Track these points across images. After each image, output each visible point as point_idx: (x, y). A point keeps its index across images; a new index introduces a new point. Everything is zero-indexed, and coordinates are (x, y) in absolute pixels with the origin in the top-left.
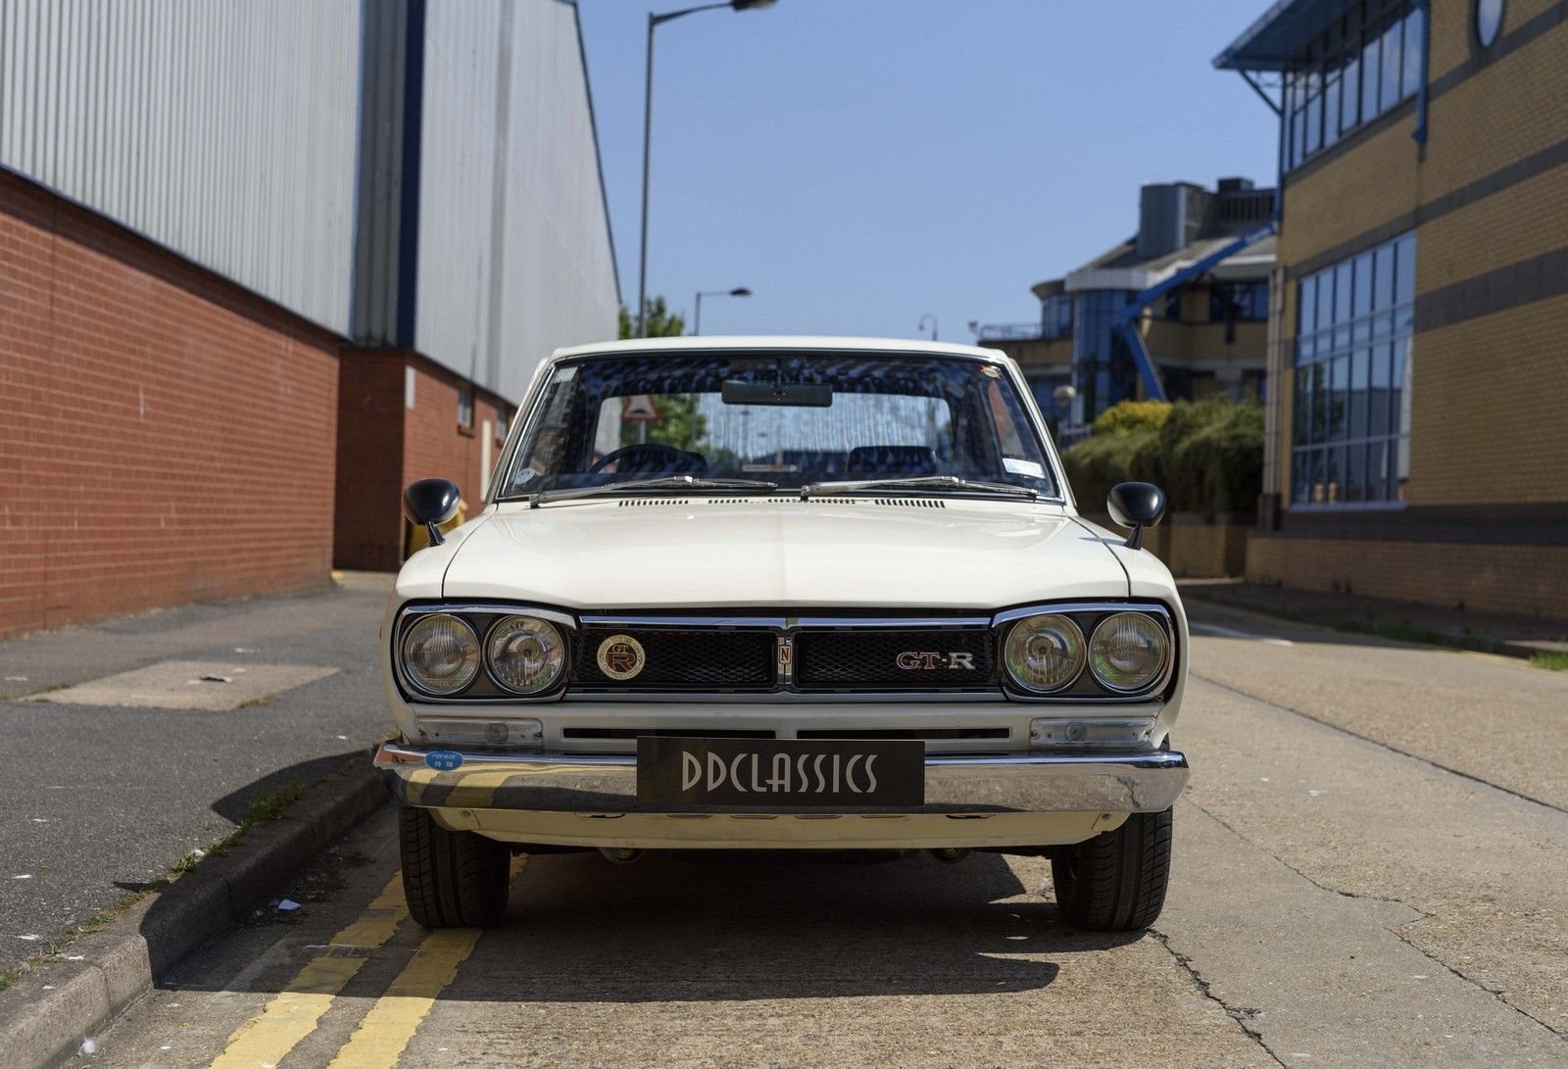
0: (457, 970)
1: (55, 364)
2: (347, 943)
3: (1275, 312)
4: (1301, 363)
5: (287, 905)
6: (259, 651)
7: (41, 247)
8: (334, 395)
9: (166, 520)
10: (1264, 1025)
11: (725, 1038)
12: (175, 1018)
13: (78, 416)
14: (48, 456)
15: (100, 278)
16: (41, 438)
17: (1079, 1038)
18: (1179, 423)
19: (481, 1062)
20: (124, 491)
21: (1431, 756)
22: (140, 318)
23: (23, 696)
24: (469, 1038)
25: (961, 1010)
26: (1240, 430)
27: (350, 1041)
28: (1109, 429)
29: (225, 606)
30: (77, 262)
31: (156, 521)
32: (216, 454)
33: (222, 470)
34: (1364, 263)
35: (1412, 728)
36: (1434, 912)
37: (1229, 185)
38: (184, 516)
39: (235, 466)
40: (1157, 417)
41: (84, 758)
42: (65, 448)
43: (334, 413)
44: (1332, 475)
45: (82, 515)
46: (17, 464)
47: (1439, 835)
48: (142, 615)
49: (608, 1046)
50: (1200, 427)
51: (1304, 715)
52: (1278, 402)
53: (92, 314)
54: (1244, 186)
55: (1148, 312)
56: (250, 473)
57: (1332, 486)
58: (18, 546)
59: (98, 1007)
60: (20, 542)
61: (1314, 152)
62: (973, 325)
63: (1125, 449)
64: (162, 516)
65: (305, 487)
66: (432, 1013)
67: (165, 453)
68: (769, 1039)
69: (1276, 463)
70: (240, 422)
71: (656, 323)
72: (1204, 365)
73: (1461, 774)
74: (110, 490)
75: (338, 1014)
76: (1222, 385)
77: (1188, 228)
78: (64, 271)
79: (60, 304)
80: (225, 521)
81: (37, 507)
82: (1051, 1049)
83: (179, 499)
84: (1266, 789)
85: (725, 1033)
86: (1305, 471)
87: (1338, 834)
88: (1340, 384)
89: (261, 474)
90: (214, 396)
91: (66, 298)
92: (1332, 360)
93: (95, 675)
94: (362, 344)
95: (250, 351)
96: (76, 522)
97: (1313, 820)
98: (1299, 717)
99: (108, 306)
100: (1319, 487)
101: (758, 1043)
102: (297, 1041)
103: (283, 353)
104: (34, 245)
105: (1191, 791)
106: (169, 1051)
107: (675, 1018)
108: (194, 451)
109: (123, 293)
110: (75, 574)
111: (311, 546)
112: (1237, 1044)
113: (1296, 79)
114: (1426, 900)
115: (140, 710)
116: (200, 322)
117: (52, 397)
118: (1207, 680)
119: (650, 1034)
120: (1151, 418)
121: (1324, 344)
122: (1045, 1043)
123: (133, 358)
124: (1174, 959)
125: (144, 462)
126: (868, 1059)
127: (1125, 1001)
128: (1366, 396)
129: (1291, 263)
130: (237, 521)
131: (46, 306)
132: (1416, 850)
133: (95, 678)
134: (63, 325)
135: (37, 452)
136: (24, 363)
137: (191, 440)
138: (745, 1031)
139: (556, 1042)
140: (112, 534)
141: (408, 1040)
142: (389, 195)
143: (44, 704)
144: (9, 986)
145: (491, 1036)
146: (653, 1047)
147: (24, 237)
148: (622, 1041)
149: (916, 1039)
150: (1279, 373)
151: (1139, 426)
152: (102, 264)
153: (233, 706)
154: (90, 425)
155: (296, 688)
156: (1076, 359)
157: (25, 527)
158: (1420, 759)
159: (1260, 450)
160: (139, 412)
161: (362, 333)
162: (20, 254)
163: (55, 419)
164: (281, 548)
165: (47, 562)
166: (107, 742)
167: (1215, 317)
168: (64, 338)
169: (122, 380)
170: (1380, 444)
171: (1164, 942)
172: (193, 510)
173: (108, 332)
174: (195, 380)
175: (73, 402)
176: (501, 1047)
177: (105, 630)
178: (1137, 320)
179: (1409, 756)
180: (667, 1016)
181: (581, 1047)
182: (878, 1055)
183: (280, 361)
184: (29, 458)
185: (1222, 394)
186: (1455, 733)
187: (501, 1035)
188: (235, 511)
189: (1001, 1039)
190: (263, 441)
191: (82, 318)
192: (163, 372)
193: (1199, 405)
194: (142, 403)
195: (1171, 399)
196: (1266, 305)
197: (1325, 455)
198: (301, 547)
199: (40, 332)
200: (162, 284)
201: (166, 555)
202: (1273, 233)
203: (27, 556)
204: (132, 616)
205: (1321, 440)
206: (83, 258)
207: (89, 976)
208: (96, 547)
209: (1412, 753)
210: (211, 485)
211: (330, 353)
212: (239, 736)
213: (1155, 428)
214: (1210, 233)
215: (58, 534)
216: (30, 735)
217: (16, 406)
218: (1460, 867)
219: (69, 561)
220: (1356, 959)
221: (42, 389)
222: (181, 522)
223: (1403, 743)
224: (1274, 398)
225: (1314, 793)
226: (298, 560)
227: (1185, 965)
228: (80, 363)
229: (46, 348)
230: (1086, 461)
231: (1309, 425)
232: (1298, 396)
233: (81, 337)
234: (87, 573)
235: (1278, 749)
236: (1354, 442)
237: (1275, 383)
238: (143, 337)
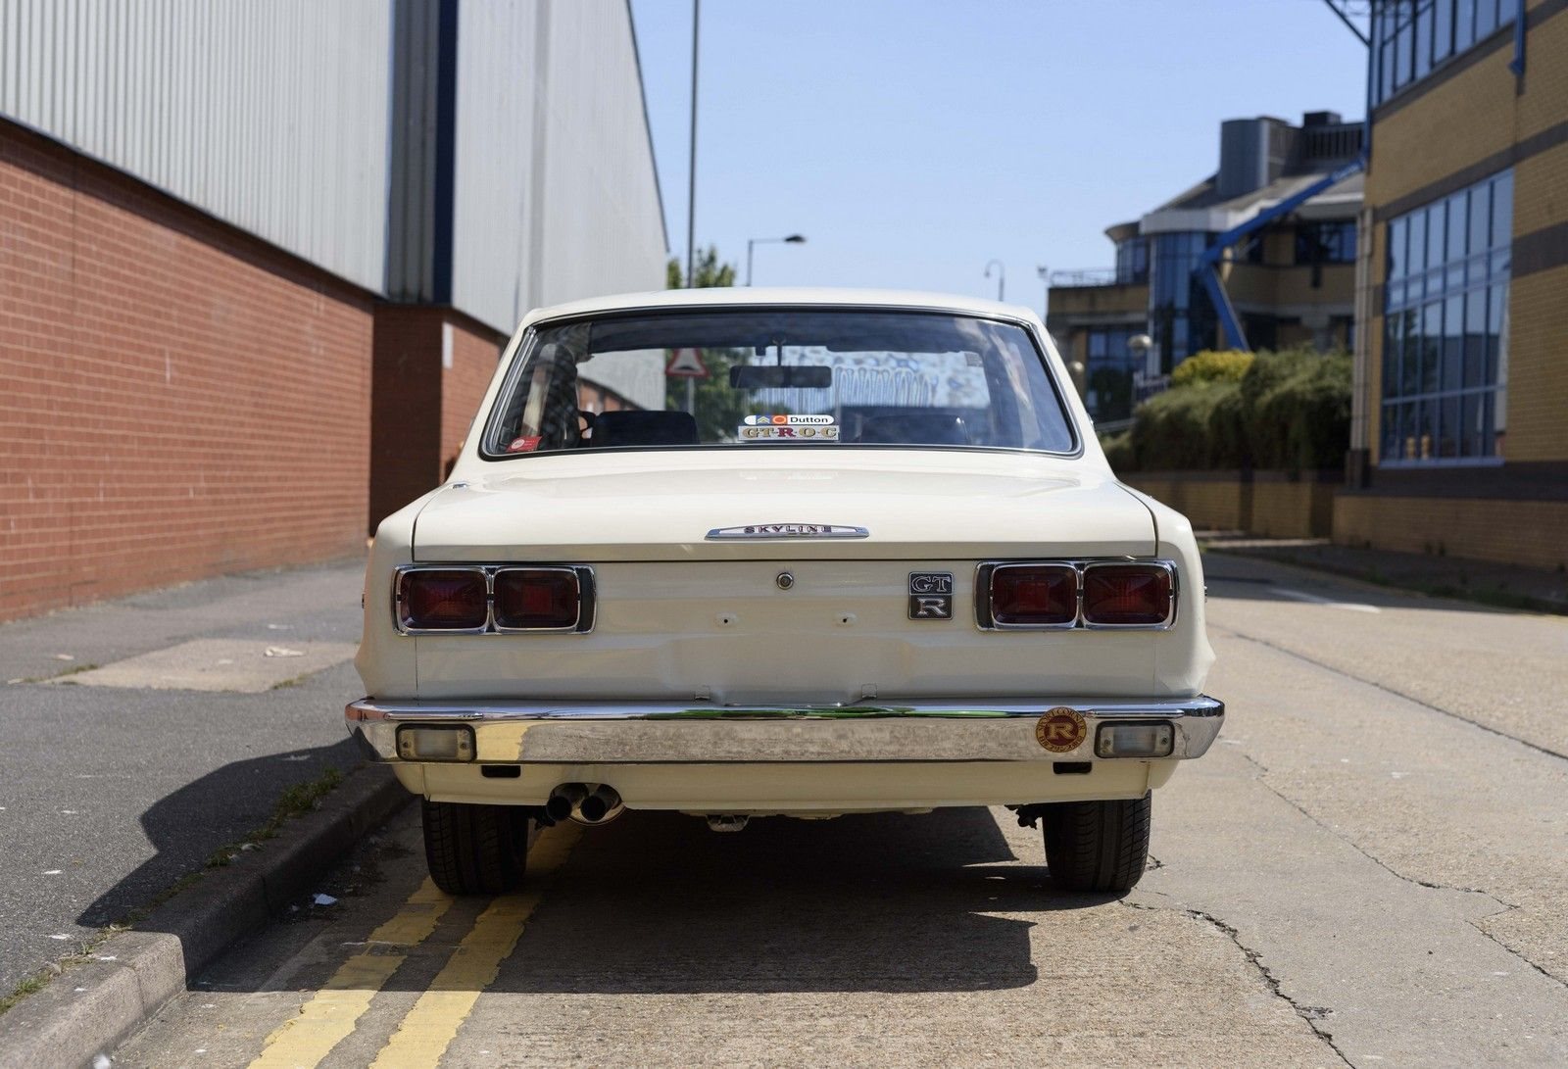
0: (499, 968)
1: (77, 329)
2: (386, 939)
3: (1362, 257)
4: (1392, 310)
5: (323, 899)
6: (292, 627)
7: (61, 207)
8: (368, 355)
9: (195, 489)
10: (1335, 1025)
11: (775, 1040)
12: (209, 1020)
13: (102, 383)
14: (72, 425)
15: (122, 237)
16: (65, 406)
17: (1142, 1040)
18: (1261, 374)
19: (523, 1066)
20: (151, 460)
21: (1522, 734)
22: (164, 278)
23: (49, 678)
24: (511, 1040)
25: (1019, 1009)
26: (1327, 382)
27: (388, 1043)
28: (1188, 381)
29: (256, 578)
30: (99, 222)
31: (184, 491)
32: (247, 420)
33: (253, 436)
34: (1458, 203)
35: (1503, 704)
36: (1519, 904)
37: (1315, 120)
38: (213, 485)
39: (266, 432)
40: (1239, 368)
41: (114, 745)
42: (89, 416)
43: (368, 374)
44: (1425, 428)
45: (108, 486)
46: (39, 434)
47: (1527, 820)
48: (171, 589)
49: (653, 1048)
50: (1284, 378)
51: (1388, 690)
52: (1367, 352)
53: (115, 276)
54: (1332, 120)
55: (1228, 253)
56: (281, 438)
57: (1425, 440)
58: (42, 520)
59: (131, 1009)
60: (45, 516)
61: (1405, 85)
62: (1042, 271)
63: (1204, 402)
64: (190, 485)
65: (339, 452)
66: (473, 1014)
67: (193, 419)
68: (820, 1041)
69: (1365, 417)
70: (270, 386)
71: (708, 272)
72: (1289, 311)
73: (1554, 754)
74: (136, 459)
75: (377, 1015)
76: (1308, 333)
77: (1271, 166)
78: (86, 231)
79: (82, 265)
80: (255, 490)
81: (60, 478)
82: (1112, 1051)
83: (208, 467)
84: (1345, 772)
85: (775, 1034)
86: (1396, 425)
87: (1420, 820)
88: (1433, 329)
89: (292, 439)
90: (242, 359)
91: (88, 260)
92: (1425, 306)
93: (123, 654)
94: (397, 300)
95: (280, 311)
96: (101, 494)
97: (1394, 805)
98: (1384, 692)
99: (132, 267)
100: (1411, 441)
101: (809, 1045)
102: (334, 1044)
103: (315, 312)
104: (54, 205)
105: (1267, 774)
106: (205, 1054)
107: (723, 1019)
108: (223, 417)
109: (146, 252)
110: (101, 547)
111: (345, 514)
112: (1306, 1045)
113: (1385, 6)
114: (1510, 891)
115: (171, 692)
116: (228, 282)
117: (75, 364)
118: (1287, 651)
119: (697, 1035)
120: (1232, 369)
121: (1415, 290)
122: (1106, 1044)
123: (158, 321)
124: (1243, 955)
125: (170, 429)
126: (922, 1061)
127: (1191, 999)
128: (1460, 344)
129: (1381, 203)
130: (269, 489)
131: (68, 268)
132: (1502, 837)
133: (124, 658)
134: (85, 288)
135: (60, 420)
136: (46, 329)
137: (220, 405)
138: (795, 1032)
139: (601, 1044)
140: (139, 505)
141: (448, 1043)
142: (423, 144)
143: (72, 686)
144: (41, 988)
145: (533, 1038)
146: (699, 1050)
147: (43, 197)
148: (668, 1043)
149: (973, 1040)
150: (1367, 320)
151: (1219, 377)
152: (126, 223)
153: (267, 687)
154: (114, 392)
155: (332, 668)
156: (1152, 305)
157: (49, 500)
158: (1510, 738)
159: (1348, 402)
160: (165, 377)
161: (397, 289)
162: (39, 214)
163: (79, 387)
164: (314, 517)
165: (72, 535)
166: (137, 727)
167: (1301, 259)
168: (87, 302)
169: (147, 344)
170: (1477, 396)
171: (1233, 936)
172: (223, 479)
173: (132, 294)
174: (223, 343)
175: (97, 368)
176: (543, 1049)
177: (134, 605)
178: (1217, 264)
179: (1499, 734)
180: (714, 1016)
181: (626, 1049)
182: (932, 1057)
183: (311, 321)
184: (53, 427)
185: (1308, 343)
186: (1550, 709)
187: (544, 1037)
188: (266, 479)
189: (1061, 1040)
190: (294, 405)
191: (105, 280)
192: (190, 334)
193: (1283, 356)
194: (168, 368)
195: (1254, 348)
196: (1353, 248)
197: (1417, 409)
198: (335, 515)
199: (60, 295)
200: (187, 242)
201: (196, 526)
202: (1362, 170)
203: (52, 530)
204: (161, 591)
205: (1413, 392)
206: (105, 218)
207: (121, 979)
208: (123, 519)
209: (1503, 731)
210: (240, 452)
211: (364, 309)
212: (273, 720)
213: (1237, 380)
214: (1293, 170)
215: (83, 506)
216: (57, 721)
217: (38, 373)
218: (1548, 854)
219: (96, 534)
220: (1434, 955)
221: (65, 355)
222: (210, 491)
223: (1493, 720)
224: (1362, 348)
225: (1396, 775)
226: (332, 530)
227: (1255, 961)
228: (103, 326)
229: (68, 312)
230: (1163, 415)
231: (1400, 375)
232: (1388, 344)
233: (104, 300)
234: (113, 546)
235: (1360, 727)
236: (1447, 394)
237: (1363, 333)
238: (168, 298)
